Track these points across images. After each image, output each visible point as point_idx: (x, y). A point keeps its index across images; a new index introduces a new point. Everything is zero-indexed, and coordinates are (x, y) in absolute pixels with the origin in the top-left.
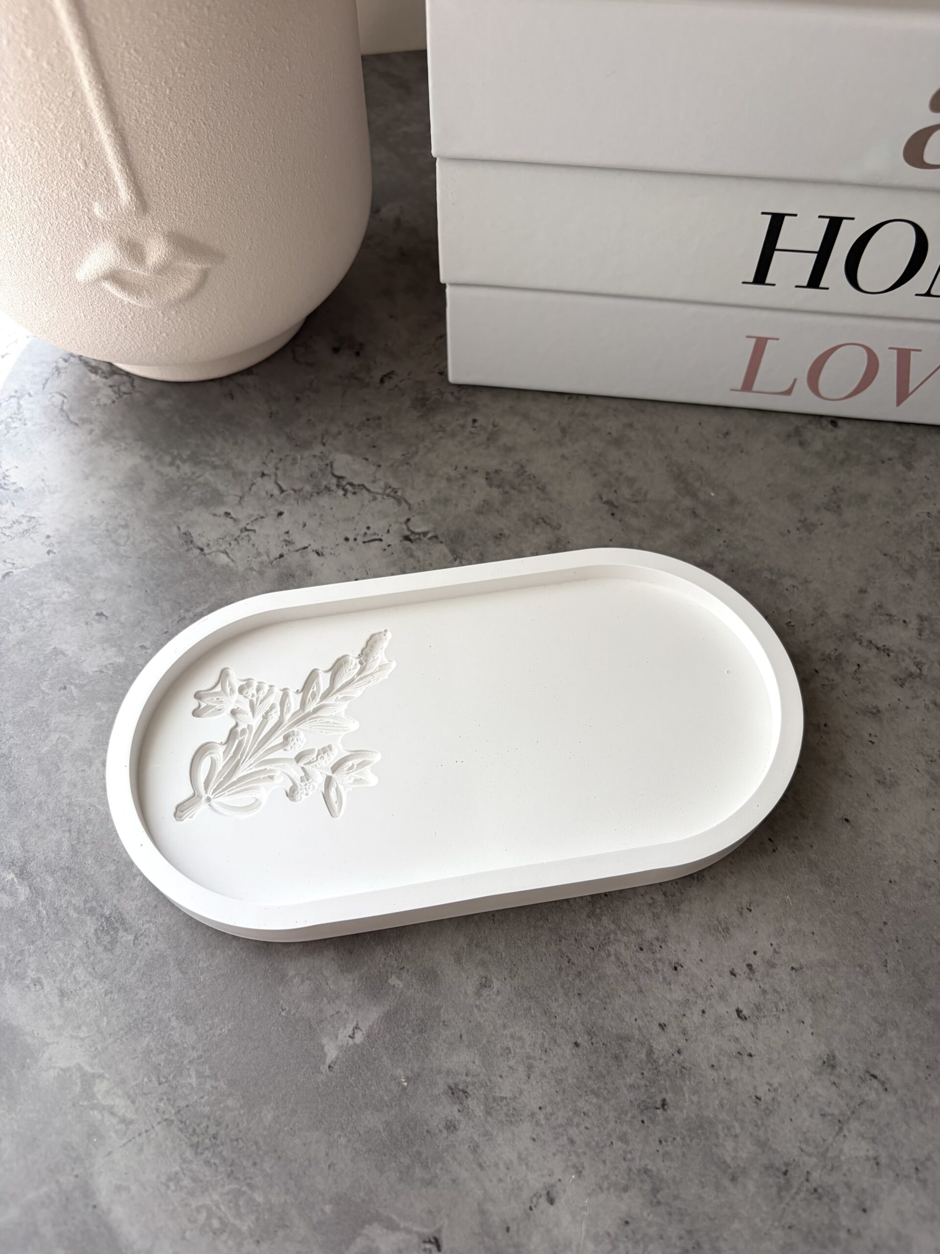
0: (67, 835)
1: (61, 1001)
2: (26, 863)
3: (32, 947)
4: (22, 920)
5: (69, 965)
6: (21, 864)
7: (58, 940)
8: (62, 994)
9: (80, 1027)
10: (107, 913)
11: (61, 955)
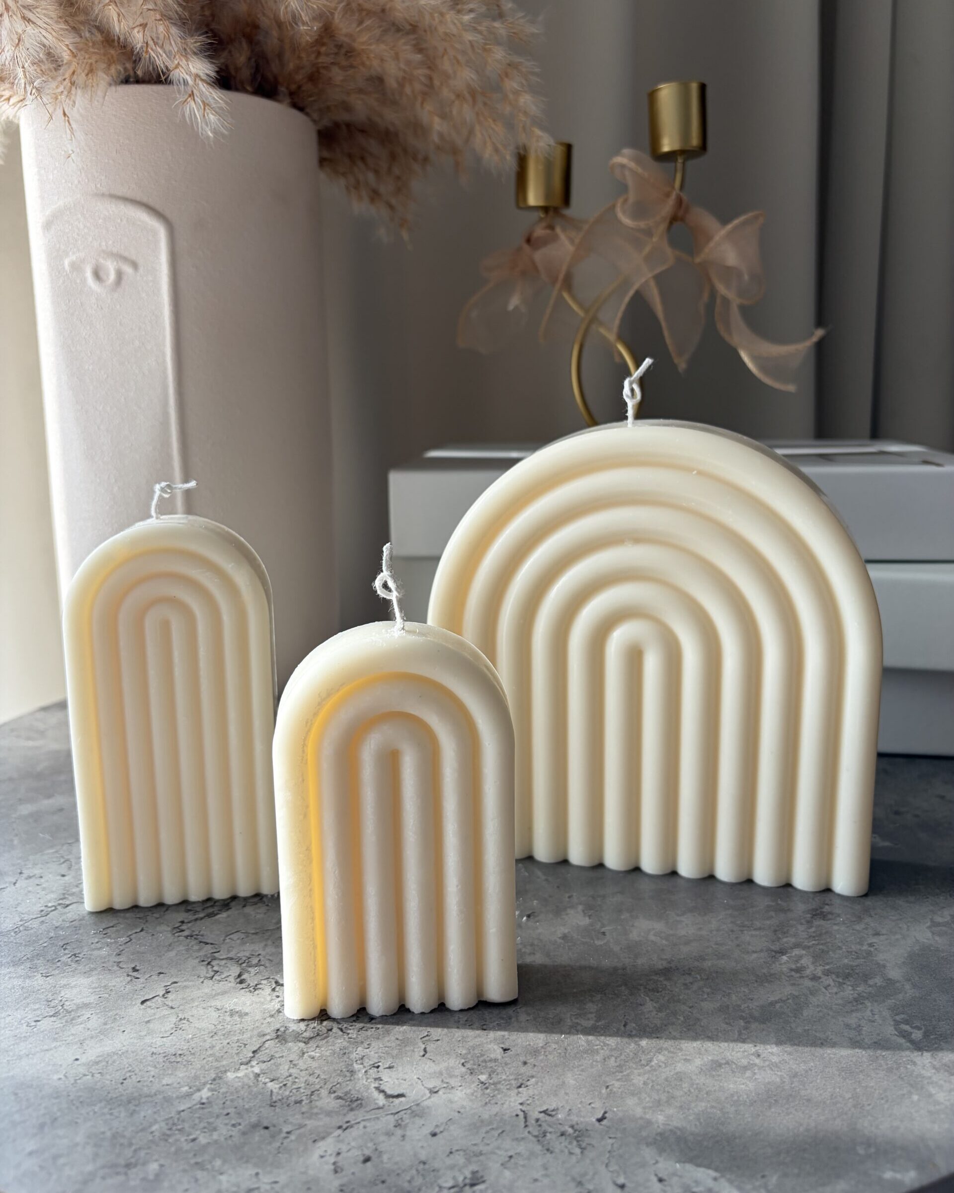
0: (746, 932)
1: (883, 935)
2: (773, 951)
3: (844, 947)
4: (822, 952)
5: (854, 931)
6: (773, 954)
7: (835, 936)
8: (877, 934)
9: (900, 928)
10: (809, 916)
11: (847, 935)
